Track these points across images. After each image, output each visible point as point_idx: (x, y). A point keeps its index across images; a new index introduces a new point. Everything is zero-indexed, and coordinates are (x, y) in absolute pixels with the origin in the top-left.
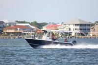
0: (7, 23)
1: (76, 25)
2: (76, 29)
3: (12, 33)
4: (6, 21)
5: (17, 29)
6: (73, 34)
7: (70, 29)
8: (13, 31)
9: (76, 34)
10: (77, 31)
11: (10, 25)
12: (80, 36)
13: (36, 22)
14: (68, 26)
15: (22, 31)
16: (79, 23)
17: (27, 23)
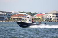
0: (13, 13)
1: (54, 14)
2: (54, 17)
3: (16, 19)
4: (13, 12)
5: (19, 17)
6: (52, 20)
7: (50, 17)
8: (17, 17)
9: (54, 19)
10: (54, 18)
11: (15, 14)
12: (57, 21)
13: (30, 12)
14: (49, 14)
15: (22, 18)
16: (56, 13)
17: (25, 13)
